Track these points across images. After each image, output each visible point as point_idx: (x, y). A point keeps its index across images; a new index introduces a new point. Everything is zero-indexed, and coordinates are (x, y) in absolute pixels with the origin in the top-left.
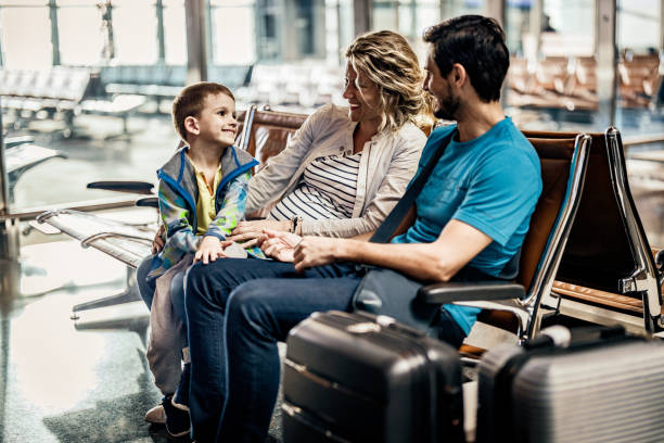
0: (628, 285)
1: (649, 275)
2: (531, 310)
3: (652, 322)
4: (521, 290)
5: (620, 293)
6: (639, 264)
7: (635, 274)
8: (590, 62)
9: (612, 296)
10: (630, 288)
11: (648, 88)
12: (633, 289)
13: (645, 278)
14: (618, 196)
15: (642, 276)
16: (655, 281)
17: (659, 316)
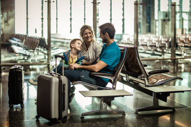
0: (140, 77)
4: (111, 75)
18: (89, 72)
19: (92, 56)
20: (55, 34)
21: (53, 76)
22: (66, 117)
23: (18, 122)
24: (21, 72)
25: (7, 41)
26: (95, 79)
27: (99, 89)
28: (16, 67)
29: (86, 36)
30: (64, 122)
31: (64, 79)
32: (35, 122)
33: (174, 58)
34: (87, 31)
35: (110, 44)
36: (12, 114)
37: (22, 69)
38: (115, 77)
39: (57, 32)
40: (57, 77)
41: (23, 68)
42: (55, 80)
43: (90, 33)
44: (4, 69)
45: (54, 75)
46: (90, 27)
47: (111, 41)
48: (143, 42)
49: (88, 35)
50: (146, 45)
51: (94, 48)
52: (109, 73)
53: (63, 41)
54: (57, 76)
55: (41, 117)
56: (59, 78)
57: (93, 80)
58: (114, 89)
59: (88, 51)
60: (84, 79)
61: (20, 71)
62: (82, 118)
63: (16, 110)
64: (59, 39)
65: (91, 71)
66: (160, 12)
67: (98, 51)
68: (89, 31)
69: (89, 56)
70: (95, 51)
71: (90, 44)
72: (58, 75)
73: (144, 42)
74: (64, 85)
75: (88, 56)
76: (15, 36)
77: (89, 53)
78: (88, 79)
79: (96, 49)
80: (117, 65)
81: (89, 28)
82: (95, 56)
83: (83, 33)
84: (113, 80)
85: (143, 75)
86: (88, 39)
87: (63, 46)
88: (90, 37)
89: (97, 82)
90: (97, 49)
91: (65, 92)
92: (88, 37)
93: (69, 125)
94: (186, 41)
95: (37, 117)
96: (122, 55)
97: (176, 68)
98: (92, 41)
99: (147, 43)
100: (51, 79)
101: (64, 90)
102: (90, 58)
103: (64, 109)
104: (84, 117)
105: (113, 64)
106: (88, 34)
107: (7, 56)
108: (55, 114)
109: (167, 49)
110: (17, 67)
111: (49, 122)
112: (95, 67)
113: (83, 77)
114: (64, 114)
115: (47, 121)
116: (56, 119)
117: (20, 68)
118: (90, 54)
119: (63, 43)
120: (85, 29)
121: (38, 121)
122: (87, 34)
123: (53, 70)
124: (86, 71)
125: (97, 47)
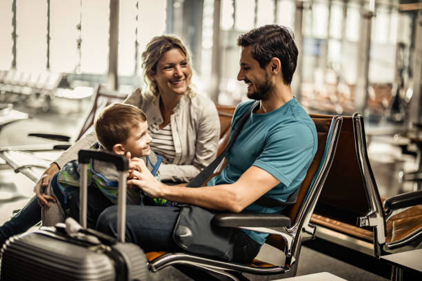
0: (364, 221)
1: (378, 215)
2: (294, 235)
3: (379, 247)
4: (287, 221)
5: (358, 226)
6: (371, 207)
7: (369, 214)
8: (353, 87)
9: (353, 227)
10: (365, 224)
11: (386, 102)
12: (367, 224)
13: (376, 216)
14: (360, 160)
15: (374, 215)
16: (382, 219)
17: (384, 244)
19: (184, 145)
29: (170, 73)
34: (174, 55)
35: (280, 105)
38: (296, 227)
43: (183, 63)
49: (176, 69)
51: (194, 116)
59: (167, 127)
68: (181, 58)
69: (173, 146)
71: (178, 102)
75: (170, 143)
77: (175, 133)
83: (156, 63)
88: (183, 78)
90: (203, 119)
92: (178, 78)
102: (178, 151)
106: (178, 67)
113: (189, 233)
118: (177, 137)
122: (173, 66)
125: (205, 114)
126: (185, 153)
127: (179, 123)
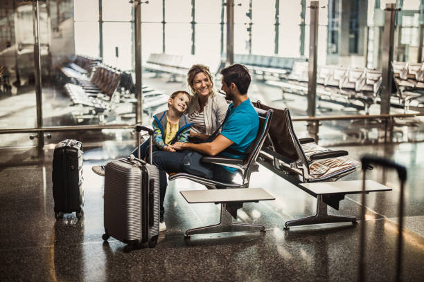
6: (299, 158)
10: (294, 166)
17: (309, 179)
18: (201, 156)
19: (210, 122)
20: (160, 55)
21: (133, 164)
22: (155, 238)
23: (71, 247)
24: (76, 154)
25: (59, 70)
26: (211, 170)
27: (219, 187)
28: (67, 143)
29: (199, 85)
30: (152, 246)
31: (152, 170)
32: (101, 247)
33: (387, 115)
34: (201, 76)
35: (240, 103)
36: (61, 230)
37: (79, 148)
38: (247, 165)
39: (164, 50)
40: (139, 167)
41: (80, 146)
42: (135, 172)
43: (206, 80)
44: (49, 137)
45: (135, 162)
46: (205, 68)
47: (242, 98)
48: (332, 78)
49: (202, 84)
50: (338, 87)
51: (214, 108)
52: (236, 157)
53: (175, 71)
54: (140, 164)
55: (111, 237)
56: (143, 168)
57: (206, 171)
58: (246, 186)
59: (202, 113)
60: (192, 168)
61: (75, 151)
62: (188, 238)
63: (69, 223)
64: (167, 66)
65: (205, 154)
66: (378, 10)
67: (222, 114)
68: (205, 77)
69: (204, 123)
70: (216, 113)
71: (207, 100)
72: (141, 162)
73: (334, 79)
74: (152, 181)
76: (74, 59)
77: (205, 116)
78: (199, 170)
79: (218, 109)
80: (252, 142)
81: (204, 70)
82: (217, 122)
83: (192, 80)
84: (243, 171)
85: (299, 161)
86: (202, 91)
87: (175, 81)
88: (206, 87)
89: (214, 174)
91: (153, 195)
92: (203, 88)
93: (161, 251)
94: (419, 76)
95: (105, 237)
96: (262, 123)
97: (388, 134)
98: (210, 93)
99: (339, 81)
100: (128, 170)
101: (152, 189)
102: (207, 125)
103: (152, 224)
104: (189, 237)
105: (243, 141)
106: (203, 82)
107: (58, 106)
108: (135, 232)
109: (375, 95)
110: (69, 145)
111: (125, 247)
112: (210, 147)
113: (189, 164)
114: (152, 232)
115: (122, 245)
116: (137, 240)
117: (74, 147)
118: (207, 118)
119: (174, 76)
120: (198, 73)
121: (106, 244)
122: (200, 81)
123: (133, 154)
124: (196, 154)
125: (220, 106)
126: (211, 126)
127: (208, 111)
